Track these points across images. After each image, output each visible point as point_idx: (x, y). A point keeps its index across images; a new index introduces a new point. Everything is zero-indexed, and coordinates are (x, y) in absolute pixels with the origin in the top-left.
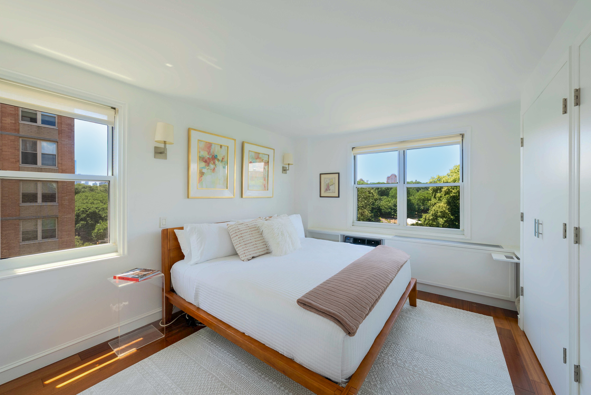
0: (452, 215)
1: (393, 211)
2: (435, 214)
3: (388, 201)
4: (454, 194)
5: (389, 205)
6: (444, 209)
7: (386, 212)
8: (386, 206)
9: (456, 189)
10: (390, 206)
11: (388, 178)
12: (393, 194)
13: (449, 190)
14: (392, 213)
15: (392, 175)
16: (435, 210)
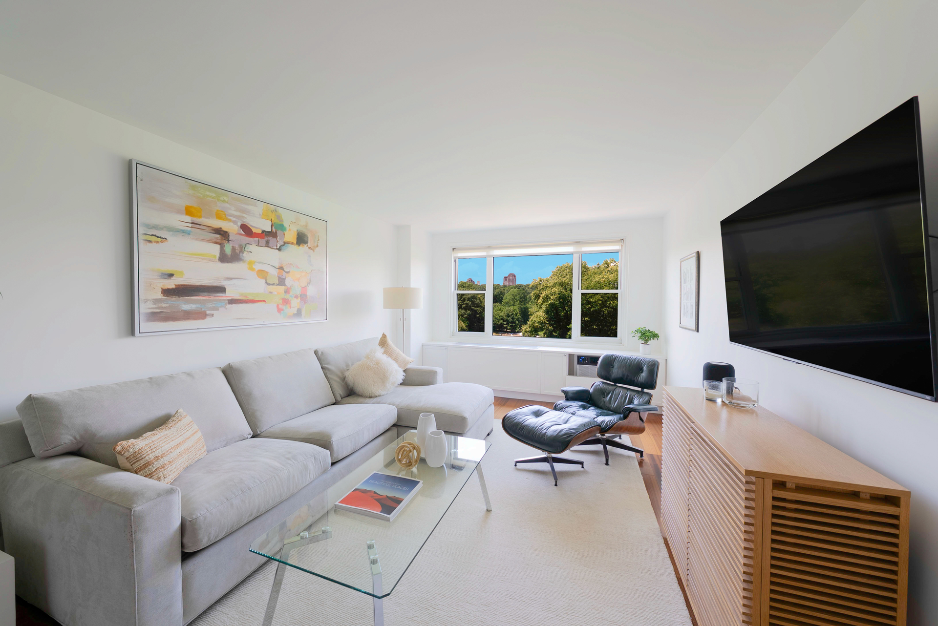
0: (550, 326)
1: (505, 323)
2: (532, 324)
3: (500, 310)
4: (552, 301)
5: (501, 314)
6: (542, 319)
7: (497, 324)
8: (496, 317)
9: (555, 295)
10: (501, 316)
11: (505, 278)
12: (507, 301)
13: (547, 296)
14: (505, 326)
15: (509, 275)
16: (532, 320)
